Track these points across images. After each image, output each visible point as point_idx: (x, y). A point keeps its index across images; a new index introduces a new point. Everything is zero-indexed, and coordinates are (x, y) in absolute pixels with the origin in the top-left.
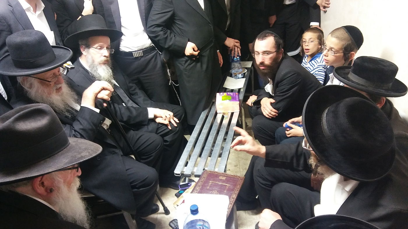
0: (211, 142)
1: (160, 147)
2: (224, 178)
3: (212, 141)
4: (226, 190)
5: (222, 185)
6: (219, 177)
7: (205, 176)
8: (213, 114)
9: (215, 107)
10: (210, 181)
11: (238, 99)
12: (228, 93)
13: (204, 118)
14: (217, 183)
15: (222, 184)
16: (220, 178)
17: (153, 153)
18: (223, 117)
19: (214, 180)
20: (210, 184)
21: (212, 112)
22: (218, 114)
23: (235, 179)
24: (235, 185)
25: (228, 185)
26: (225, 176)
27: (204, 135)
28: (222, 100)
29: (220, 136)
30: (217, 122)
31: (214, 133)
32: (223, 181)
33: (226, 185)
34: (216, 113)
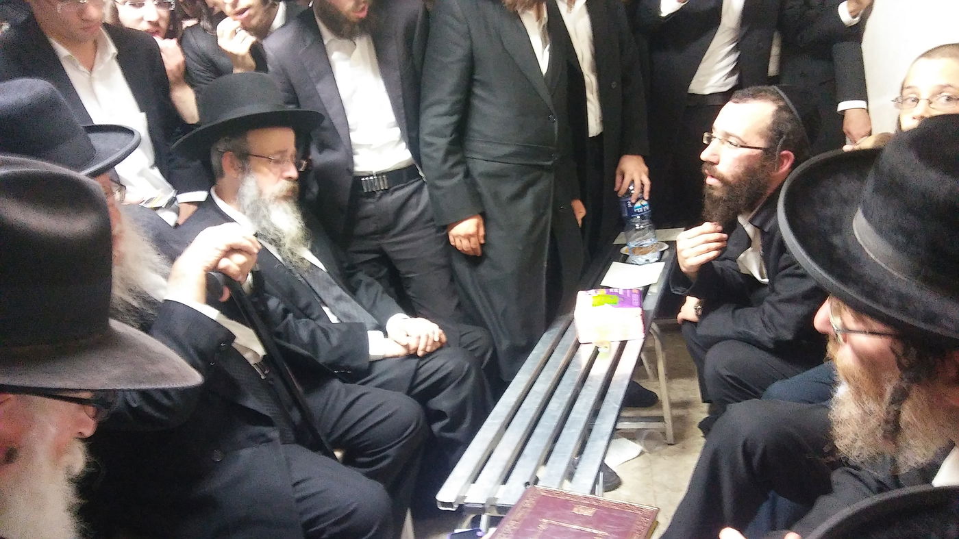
0: (555, 416)
1: (410, 433)
2: (589, 512)
3: (559, 414)
5: (580, 533)
6: (573, 507)
7: (529, 503)
8: (567, 347)
9: (575, 331)
10: (544, 520)
13: (543, 356)
14: (563, 524)
15: (581, 528)
16: (575, 511)
17: (390, 447)
19: (555, 517)
20: (543, 527)
21: (568, 341)
22: (581, 347)
23: (625, 516)
24: (626, 535)
25: (600, 532)
26: (593, 506)
27: (537, 398)
28: (594, 306)
30: (578, 367)
32: (586, 521)
33: (594, 531)
34: (577, 345)
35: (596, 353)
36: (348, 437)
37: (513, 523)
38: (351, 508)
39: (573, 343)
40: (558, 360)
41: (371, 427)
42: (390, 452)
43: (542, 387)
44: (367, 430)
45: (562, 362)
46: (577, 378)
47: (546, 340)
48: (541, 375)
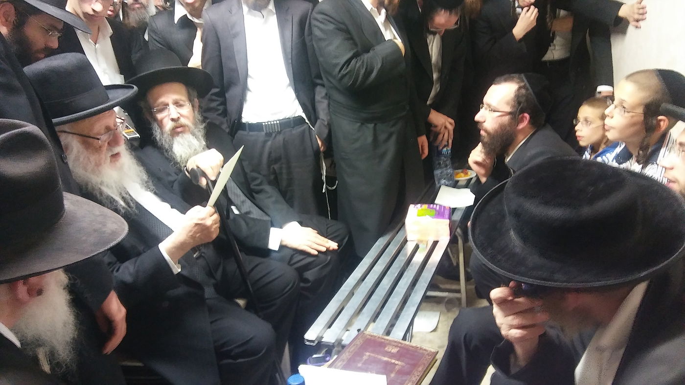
2: (394, 350)
3: (388, 287)
4: (394, 373)
5: (387, 363)
6: (385, 347)
7: (359, 342)
8: (399, 241)
10: (368, 354)
11: (447, 217)
12: (431, 205)
14: (379, 357)
15: (390, 360)
16: (386, 349)
17: (277, 298)
18: (417, 247)
19: (373, 352)
20: (365, 358)
21: (399, 238)
22: (408, 243)
23: (417, 354)
24: (415, 366)
25: (400, 363)
26: (396, 346)
28: (418, 216)
29: (406, 279)
30: (405, 254)
31: (395, 274)
32: (392, 356)
33: (397, 362)
34: (406, 241)
37: (347, 354)
39: (402, 240)
41: (265, 285)
42: (276, 302)
43: (379, 268)
45: (394, 251)
46: (403, 264)
48: (379, 260)
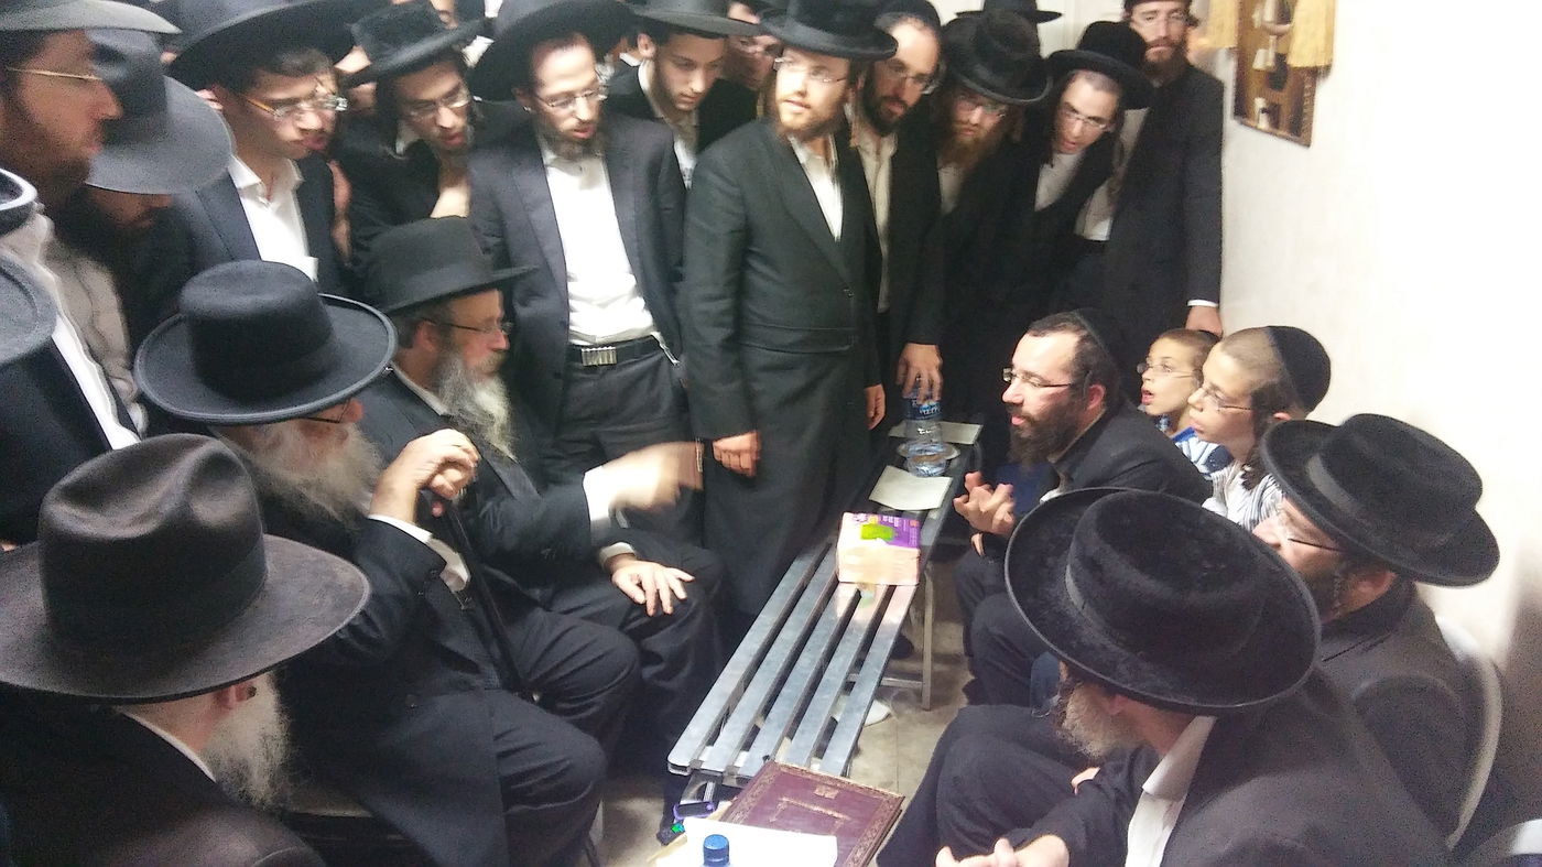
1: (623, 678)
5: (821, 816)
6: (814, 788)
7: (767, 779)
8: (823, 583)
9: (835, 561)
10: (785, 799)
11: (914, 542)
12: (885, 518)
13: (792, 592)
14: (806, 805)
15: (824, 811)
17: (598, 693)
19: (795, 796)
20: (781, 806)
21: (823, 577)
22: (840, 587)
23: (869, 801)
24: (866, 821)
26: (834, 787)
28: (862, 538)
30: (834, 613)
32: (828, 803)
33: (836, 815)
34: (836, 583)
35: (857, 597)
36: (551, 678)
37: (750, 800)
38: (563, 766)
39: (829, 579)
40: (811, 599)
41: (579, 669)
42: (597, 698)
43: (790, 635)
44: (573, 672)
45: (816, 602)
46: (833, 628)
47: (798, 570)
48: (790, 618)
